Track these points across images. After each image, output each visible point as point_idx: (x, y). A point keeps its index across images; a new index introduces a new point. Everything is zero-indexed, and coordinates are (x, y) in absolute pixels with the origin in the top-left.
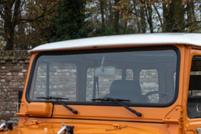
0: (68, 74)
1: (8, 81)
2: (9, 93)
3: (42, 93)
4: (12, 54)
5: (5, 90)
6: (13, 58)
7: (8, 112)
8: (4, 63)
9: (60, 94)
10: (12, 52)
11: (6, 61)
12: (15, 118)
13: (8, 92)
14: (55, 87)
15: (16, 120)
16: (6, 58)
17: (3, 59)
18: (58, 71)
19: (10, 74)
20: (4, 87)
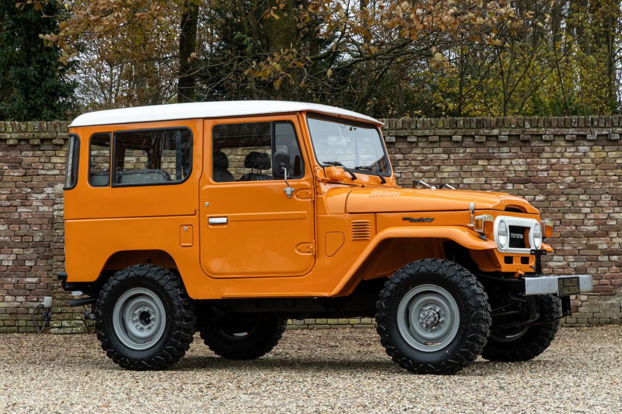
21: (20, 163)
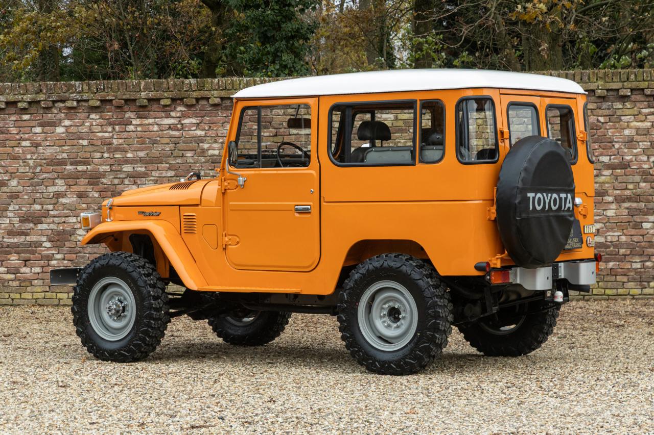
0: (156, 128)
1: (37, 145)
2: (38, 169)
3: (104, 167)
4: (41, 91)
5: (31, 163)
6: (41, 97)
7: (38, 207)
8: (25, 109)
9: (139, 169)
10: (40, 85)
11: (30, 103)
12: (51, 220)
13: (36, 166)
14: (129, 155)
15: (53, 222)
16: (28, 97)
17: (22, 101)
18: (134, 122)
19: (38, 130)
20: (29, 156)
21: (270, 123)
